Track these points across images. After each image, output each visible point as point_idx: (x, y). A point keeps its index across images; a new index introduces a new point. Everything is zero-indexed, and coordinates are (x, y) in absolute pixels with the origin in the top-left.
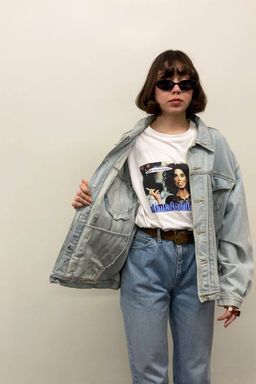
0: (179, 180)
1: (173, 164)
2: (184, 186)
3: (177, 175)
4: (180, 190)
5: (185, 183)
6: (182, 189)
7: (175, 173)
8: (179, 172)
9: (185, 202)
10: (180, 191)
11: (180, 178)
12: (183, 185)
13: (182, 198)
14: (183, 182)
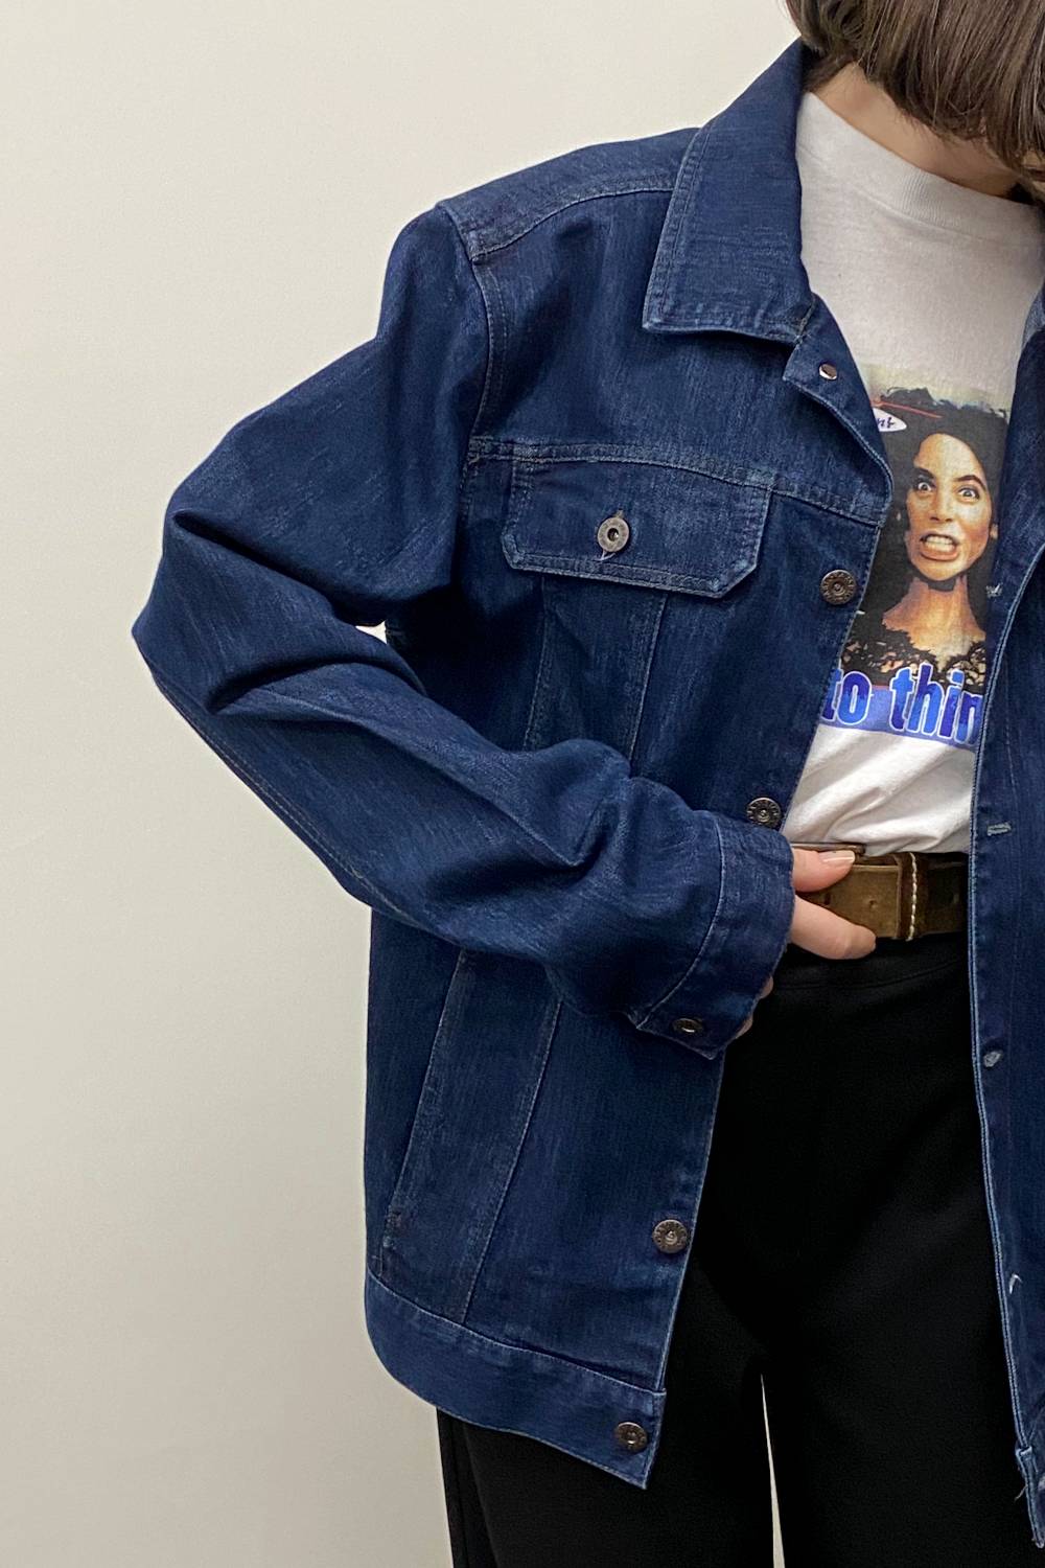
0: (936, 519)
1: (924, 393)
2: (959, 565)
3: (929, 478)
4: (925, 586)
5: (981, 547)
6: (945, 586)
7: (922, 462)
8: (951, 458)
9: (940, 676)
10: (925, 596)
11: (951, 507)
12: (951, 561)
13: (923, 648)
14: (960, 536)
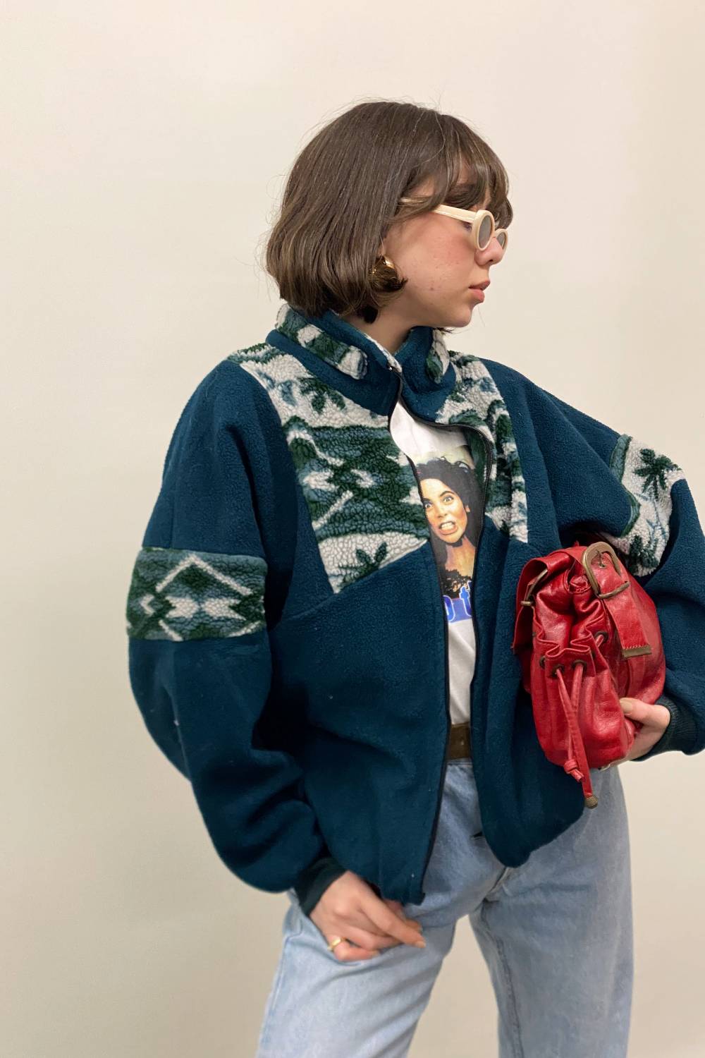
0: (440, 517)
3: (431, 500)
4: (451, 547)
5: (465, 520)
8: (433, 488)
10: (453, 551)
11: (443, 508)
12: (456, 531)
13: (465, 575)
